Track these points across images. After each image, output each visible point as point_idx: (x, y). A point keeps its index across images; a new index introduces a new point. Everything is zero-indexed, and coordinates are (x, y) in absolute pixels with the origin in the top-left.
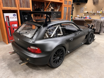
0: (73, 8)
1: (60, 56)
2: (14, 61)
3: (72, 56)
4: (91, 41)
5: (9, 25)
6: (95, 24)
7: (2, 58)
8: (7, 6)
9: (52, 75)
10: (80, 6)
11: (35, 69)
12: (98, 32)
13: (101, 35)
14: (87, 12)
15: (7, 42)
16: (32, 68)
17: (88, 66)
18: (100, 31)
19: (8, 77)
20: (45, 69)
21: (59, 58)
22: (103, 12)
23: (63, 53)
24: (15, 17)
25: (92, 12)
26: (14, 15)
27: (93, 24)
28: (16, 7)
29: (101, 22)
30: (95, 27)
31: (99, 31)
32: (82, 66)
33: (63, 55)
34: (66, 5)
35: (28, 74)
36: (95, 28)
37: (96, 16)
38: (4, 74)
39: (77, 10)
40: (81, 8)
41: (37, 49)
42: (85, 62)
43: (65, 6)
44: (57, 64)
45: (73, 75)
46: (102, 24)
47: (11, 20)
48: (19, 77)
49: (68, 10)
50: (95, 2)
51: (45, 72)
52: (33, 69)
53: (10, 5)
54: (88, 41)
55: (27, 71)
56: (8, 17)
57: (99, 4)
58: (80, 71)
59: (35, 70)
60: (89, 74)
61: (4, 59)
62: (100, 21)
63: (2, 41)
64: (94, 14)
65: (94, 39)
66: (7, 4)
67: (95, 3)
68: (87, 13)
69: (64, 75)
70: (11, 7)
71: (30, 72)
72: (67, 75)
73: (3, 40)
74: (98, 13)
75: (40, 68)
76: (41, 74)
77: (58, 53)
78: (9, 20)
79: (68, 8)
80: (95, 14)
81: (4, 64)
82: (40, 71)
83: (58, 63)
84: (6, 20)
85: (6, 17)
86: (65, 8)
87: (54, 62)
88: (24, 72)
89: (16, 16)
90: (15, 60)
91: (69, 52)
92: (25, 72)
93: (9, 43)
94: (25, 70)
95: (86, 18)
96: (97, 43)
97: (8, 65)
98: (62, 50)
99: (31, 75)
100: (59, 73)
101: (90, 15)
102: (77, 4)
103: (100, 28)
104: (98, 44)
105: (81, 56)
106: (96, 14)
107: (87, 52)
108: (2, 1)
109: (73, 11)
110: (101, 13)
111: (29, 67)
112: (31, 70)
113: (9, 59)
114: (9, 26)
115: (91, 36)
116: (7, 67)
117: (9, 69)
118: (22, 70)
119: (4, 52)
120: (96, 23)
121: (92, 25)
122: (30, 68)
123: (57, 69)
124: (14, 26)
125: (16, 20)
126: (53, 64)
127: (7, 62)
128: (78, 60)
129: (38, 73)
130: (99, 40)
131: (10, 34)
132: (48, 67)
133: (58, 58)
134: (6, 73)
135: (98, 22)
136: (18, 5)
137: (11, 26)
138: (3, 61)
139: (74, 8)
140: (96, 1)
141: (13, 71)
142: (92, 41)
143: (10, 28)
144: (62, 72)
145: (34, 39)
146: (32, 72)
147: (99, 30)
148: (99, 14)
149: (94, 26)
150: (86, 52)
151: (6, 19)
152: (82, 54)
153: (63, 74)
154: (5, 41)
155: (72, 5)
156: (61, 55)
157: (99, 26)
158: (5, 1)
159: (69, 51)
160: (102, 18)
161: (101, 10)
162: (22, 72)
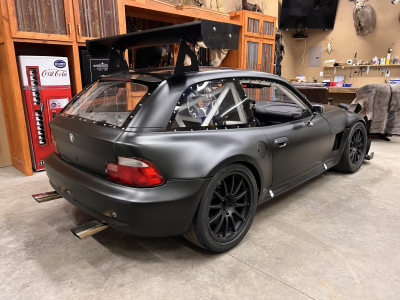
0: (282, 48)
1: (239, 205)
2: (52, 229)
3: (285, 211)
4: (356, 160)
5: (37, 99)
6: (367, 100)
7: (4, 220)
8: (33, 28)
9: (207, 279)
10: (305, 43)
11: (135, 258)
12: (382, 132)
13: (394, 142)
14: (333, 61)
15: (28, 167)
16: (123, 255)
17: (352, 247)
18: (390, 126)
19: (25, 286)
20: (178, 258)
21: (233, 214)
22: (395, 61)
23: (248, 193)
24: (61, 71)
25: (355, 62)
26: (58, 64)
27: (361, 103)
28: (67, 32)
29: (392, 93)
30: (368, 111)
31: (384, 127)
32: (327, 249)
33: (249, 201)
34: (255, 34)
35: (107, 274)
36: (369, 117)
37: (368, 76)
38: (8, 275)
39: (296, 58)
40: (310, 49)
41: (145, 165)
42: (339, 233)
43: (253, 40)
44: (224, 236)
45: (291, 280)
46: (394, 102)
47: (45, 81)
48: (71, 286)
49: (264, 53)
50: (362, 24)
51: (176, 267)
52: (127, 256)
53: (43, 26)
54: (344, 158)
55: (105, 266)
56: (34, 70)
57: (380, 33)
58: (323, 263)
59: (134, 263)
60: (358, 276)
61: (12, 224)
62: (389, 91)
63: (10, 163)
64: (362, 69)
65: (369, 154)
66: (34, 20)
67: (362, 29)
68: (336, 65)
69: (257, 277)
70: (47, 32)
71: (117, 268)
72: (269, 277)
73: (13, 160)
74: (377, 64)
75: (156, 255)
76: (162, 275)
77: (229, 191)
78: (37, 83)
79: (261, 46)
80: (366, 68)
81: (11, 242)
82: (155, 264)
83: (228, 234)
84: (26, 83)
85: (29, 68)
86: (252, 46)
87: (213, 226)
88: (91, 269)
89: (67, 68)
90: (55, 227)
91: (272, 195)
92: (96, 267)
93: (34, 170)
94: (95, 262)
95: (333, 84)
96: (381, 169)
97: (28, 245)
98: (245, 181)
99: (119, 278)
100: (233, 274)
101: (348, 72)
102: (296, 36)
103: (389, 117)
104: (387, 173)
105: (322, 211)
106: (368, 70)
107: (344, 198)
108: (17, 10)
109: (280, 59)
110: (388, 64)
111: (113, 251)
112: (119, 261)
113: (31, 225)
114: (38, 103)
115: (358, 139)
116: (23, 253)
117: (28, 259)
118: (84, 262)
119: (14, 202)
120: (372, 97)
121: (359, 105)
122: (114, 256)
123: (225, 258)
124: (57, 107)
125: (66, 81)
126: (209, 237)
127: (25, 234)
128: (311, 227)
129: (149, 271)
130: (388, 160)
131: (40, 138)
132: (188, 249)
133: (230, 212)
134: (17, 272)
135: (380, 93)
136: (76, 27)
137: (46, 106)
138: (7, 232)
139: (285, 49)
140: (367, 22)
141: (45, 267)
142: (360, 161)
143: (40, 112)
144: (247, 267)
145: (134, 130)
146: (123, 270)
147: (387, 125)
148: (380, 68)
149: (365, 109)
150: (341, 200)
151: (29, 76)
152: (326, 204)
153: (253, 275)
154: (20, 164)
155: (278, 38)
156: (241, 201)
157: (386, 108)
158: (27, 10)
159: (271, 192)
160: (393, 82)
161: (389, 55)
162: (83, 267)
